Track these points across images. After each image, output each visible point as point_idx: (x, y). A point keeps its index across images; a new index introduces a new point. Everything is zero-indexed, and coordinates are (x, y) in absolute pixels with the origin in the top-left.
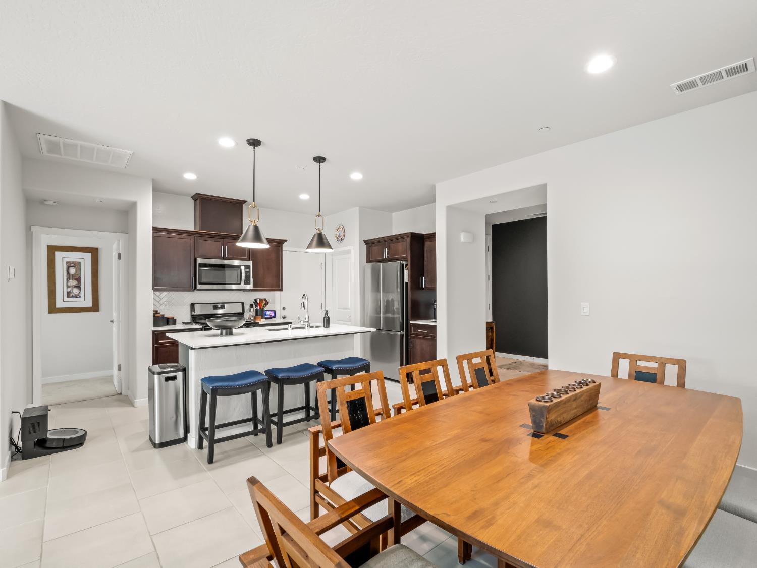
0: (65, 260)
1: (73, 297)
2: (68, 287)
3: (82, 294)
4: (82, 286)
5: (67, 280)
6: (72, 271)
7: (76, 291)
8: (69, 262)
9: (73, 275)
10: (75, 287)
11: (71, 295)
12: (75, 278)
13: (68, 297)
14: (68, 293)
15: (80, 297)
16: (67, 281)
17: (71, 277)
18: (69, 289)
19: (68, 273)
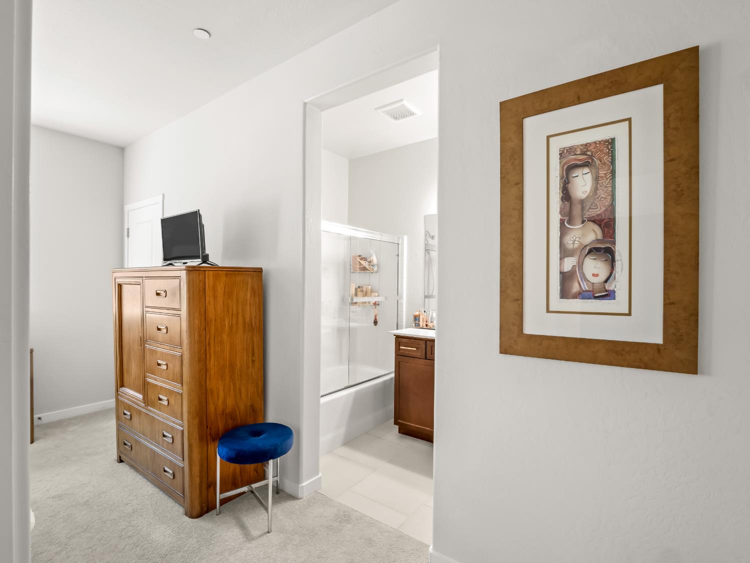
0: (557, 145)
1: (582, 295)
2: (565, 252)
3: (620, 285)
4: (621, 249)
5: (562, 222)
6: (583, 183)
7: (594, 269)
8: (571, 150)
9: (582, 202)
10: (594, 251)
11: (575, 288)
12: (594, 213)
13: (565, 294)
14: (566, 278)
15: (609, 295)
16: (563, 231)
17: (577, 210)
18: (569, 263)
19: (566, 196)
